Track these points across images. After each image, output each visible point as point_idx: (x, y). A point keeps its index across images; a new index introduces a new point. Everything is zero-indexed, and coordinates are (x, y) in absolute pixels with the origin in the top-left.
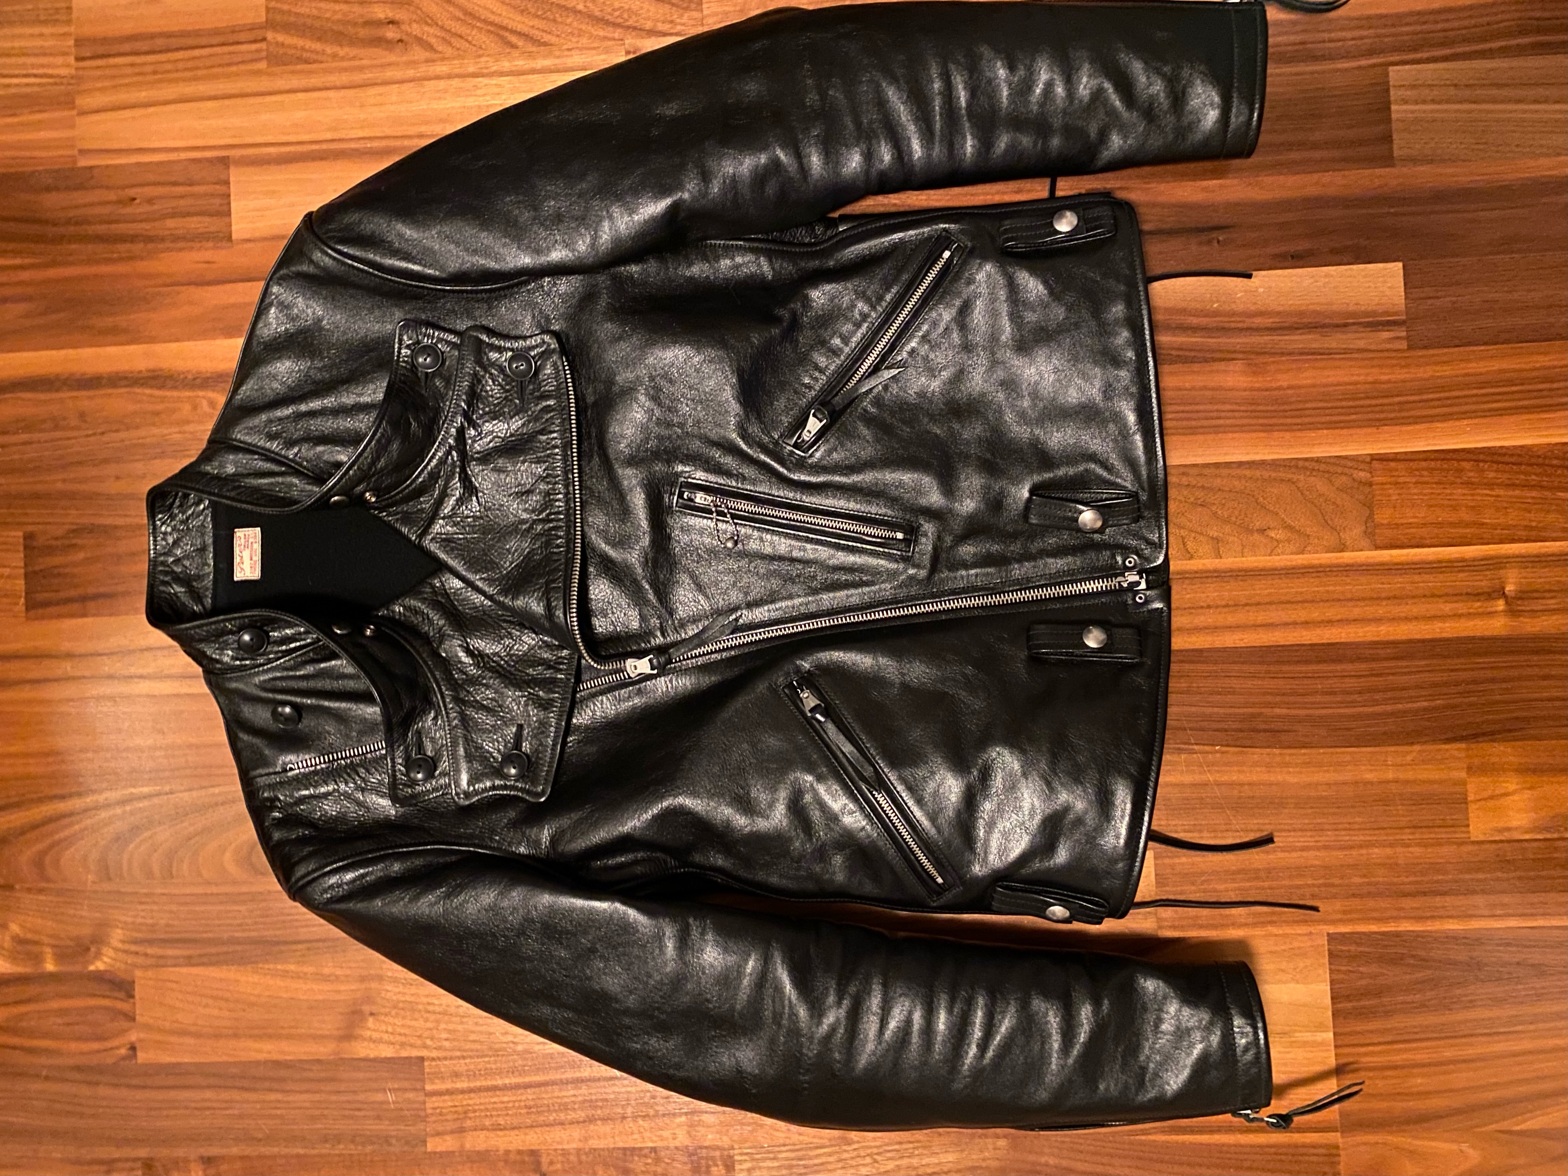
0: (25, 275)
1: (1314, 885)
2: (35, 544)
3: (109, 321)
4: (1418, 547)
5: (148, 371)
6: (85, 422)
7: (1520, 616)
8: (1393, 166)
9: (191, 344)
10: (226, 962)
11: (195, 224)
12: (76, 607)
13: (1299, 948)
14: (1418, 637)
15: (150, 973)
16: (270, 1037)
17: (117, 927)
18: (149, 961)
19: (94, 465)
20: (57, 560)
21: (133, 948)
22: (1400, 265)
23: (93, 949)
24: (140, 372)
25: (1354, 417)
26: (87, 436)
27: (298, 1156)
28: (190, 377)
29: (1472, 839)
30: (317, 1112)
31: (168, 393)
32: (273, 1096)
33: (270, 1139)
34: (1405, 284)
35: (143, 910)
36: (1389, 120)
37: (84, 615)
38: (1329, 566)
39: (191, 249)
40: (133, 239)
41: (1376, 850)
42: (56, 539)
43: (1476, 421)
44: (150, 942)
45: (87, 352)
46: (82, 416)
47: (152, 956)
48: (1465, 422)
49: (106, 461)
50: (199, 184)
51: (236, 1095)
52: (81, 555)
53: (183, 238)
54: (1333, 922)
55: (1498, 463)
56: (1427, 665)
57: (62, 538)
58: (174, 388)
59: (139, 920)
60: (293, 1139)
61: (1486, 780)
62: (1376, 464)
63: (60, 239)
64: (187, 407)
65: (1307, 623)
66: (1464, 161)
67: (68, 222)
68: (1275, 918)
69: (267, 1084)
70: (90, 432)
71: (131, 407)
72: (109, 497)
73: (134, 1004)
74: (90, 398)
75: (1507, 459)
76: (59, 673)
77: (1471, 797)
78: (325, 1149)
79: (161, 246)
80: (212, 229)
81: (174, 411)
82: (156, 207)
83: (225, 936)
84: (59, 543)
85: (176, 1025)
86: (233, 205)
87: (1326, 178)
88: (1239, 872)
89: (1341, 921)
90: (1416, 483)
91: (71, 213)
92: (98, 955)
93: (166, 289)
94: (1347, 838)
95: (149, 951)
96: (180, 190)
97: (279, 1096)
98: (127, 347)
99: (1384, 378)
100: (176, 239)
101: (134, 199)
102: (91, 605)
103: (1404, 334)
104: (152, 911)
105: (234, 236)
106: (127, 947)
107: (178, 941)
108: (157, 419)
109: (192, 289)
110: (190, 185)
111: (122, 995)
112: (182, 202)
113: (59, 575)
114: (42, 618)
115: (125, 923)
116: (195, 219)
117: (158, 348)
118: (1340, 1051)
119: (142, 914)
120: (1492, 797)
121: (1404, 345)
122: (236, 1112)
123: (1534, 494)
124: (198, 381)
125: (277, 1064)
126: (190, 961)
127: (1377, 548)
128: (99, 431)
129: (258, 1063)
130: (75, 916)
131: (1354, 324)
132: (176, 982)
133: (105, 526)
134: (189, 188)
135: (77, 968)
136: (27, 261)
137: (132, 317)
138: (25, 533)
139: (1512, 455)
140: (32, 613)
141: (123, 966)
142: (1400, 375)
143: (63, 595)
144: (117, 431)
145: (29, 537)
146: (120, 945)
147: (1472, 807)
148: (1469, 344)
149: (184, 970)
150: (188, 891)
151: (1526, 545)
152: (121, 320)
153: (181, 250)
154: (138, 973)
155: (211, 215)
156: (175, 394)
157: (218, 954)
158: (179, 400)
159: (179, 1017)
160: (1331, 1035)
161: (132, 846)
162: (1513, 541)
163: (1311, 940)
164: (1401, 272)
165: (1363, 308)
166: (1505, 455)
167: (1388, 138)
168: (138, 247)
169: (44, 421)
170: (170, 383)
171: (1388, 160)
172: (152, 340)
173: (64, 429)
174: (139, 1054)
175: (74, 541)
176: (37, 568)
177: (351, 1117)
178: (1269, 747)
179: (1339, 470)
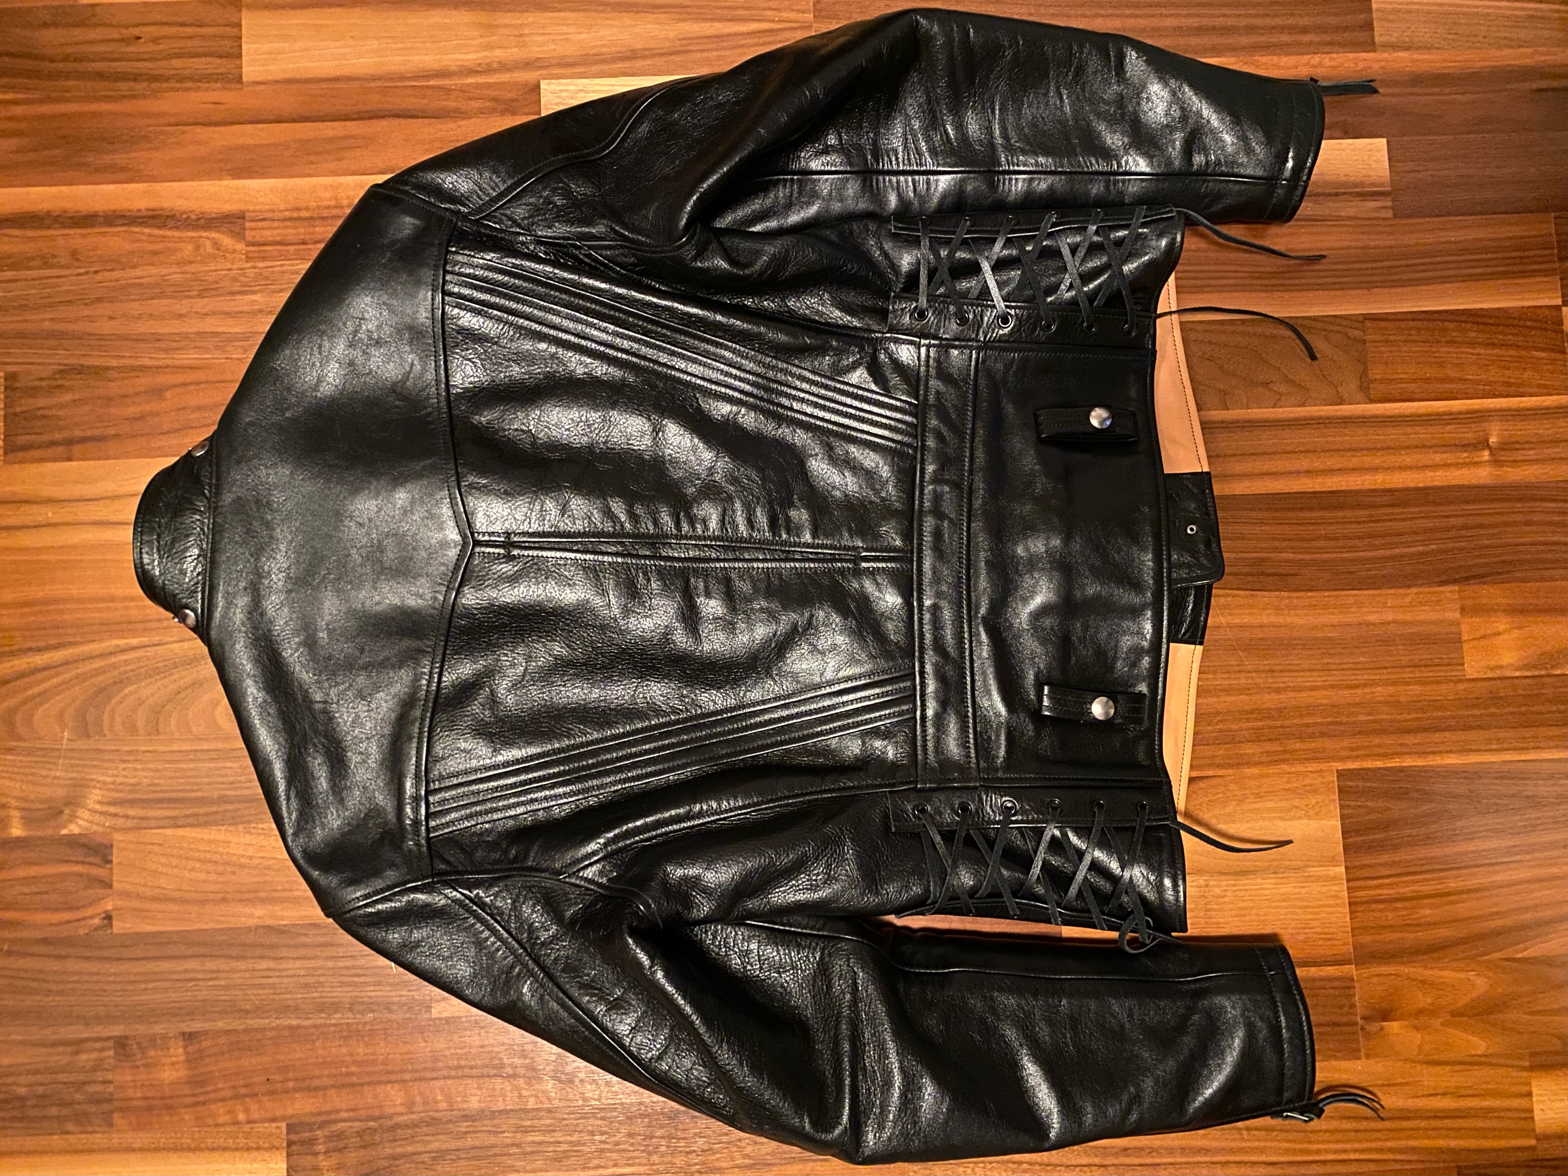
0: (18, 110)
1: (1322, 723)
2: (17, 385)
3: (106, 159)
4: (1409, 401)
5: (147, 210)
6: (78, 260)
7: (1502, 466)
8: (1374, 51)
9: (195, 184)
10: (216, 823)
11: (201, 64)
12: (60, 450)
13: (1311, 785)
14: (1412, 485)
15: (130, 836)
16: (262, 901)
17: (95, 788)
18: (130, 824)
19: (86, 305)
20: (41, 402)
21: (112, 809)
22: (1384, 140)
23: (67, 812)
24: (139, 210)
25: (1346, 279)
26: (80, 274)
27: (291, 1028)
28: (193, 217)
29: (1468, 677)
30: (312, 980)
31: (169, 233)
32: (264, 965)
33: (259, 1010)
34: (1389, 159)
35: (124, 769)
36: (1370, 10)
37: (70, 459)
38: (1328, 418)
39: (198, 89)
40: (136, 78)
41: (1379, 689)
42: (42, 379)
43: (1457, 285)
44: (132, 803)
45: (82, 190)
46: (74, 254)
47: (133, 818)
48: (1448, 285)
49: (99, 300)
50: (208, 26)
51: (222, 964)
52: (69, 397)
53: (191, 79)
54: (1342, 759)
55: (1478, 324)
56: (1420, 512)
57: (48, 379)
58: (177, 228)
59: (119, 780)
60: (285, 1009)
61: (1478, 620)
62: (1368, 324)
63: (58, 75)
64: (190, 247)
65: (1308, 472)
66: (1438, 49)
67: (66, 58)
68: (1287, 756)
69: (259, 952)
70: (82, 271)
71: (128, 246)
72: (101, 337)
73: (111, 869)
74: (83, 236)
75: (1486, 320)
76: (40, 519)
77: (1465, 637)
78: (320, 1019)
79: (165, 85)
80: (222, 70)
81: (176, 250)
82: (161, 47)
83: (216, 794)
84: (44, 383)
85: (158, 891)
86: (244, 47)
87: (1316, 59)
88: (1253, 712)
89: (1349, 757)
90: (1406, 341)
91: (70, 50)
92: (73, 818)
93: (170, 128)
94: (1353, 677)
95: (131, 812)
96: (189, 30)
97: (272, 964)
98: (126, 186)
99: (1373, 244)
100: (182, 79)
101: (140, 38)
102: (77, 449)
103: (1389, 204)
104: (135, 770)
105: (245, 79)
106: (105, 808)
107: (162, 801)
108: (155, 259)
109: (198, 129)
110: (200, 26)
111: (97, 860)
112: (189, 43)
113: (44, 417)
114: (22, 462)
115: (104, 783)
116: (203, 59)
117: (159, 187)
118: (1351, 884)
119: (124, 773)
120: (1483, 637)
121: (1389, 214)
122: (223, 983)
123: (1512, 352)
124: (202, 222)
125: (269, 929)
126: (175, 823)
127: (1372, 401)
128: (93, 269)
129: (249, 929)
130: (47, 777)
131: (1344, 193)
132: (160, 845)
133: (97, 367)
134: (197, 29)
135: (49, 832)
136: (20, 96)
137: (132, 155)
138: (6, 373)
139: (1490, 317)
140: (11, 457)
141: (100, 829)
142: (1389, 241)
143: (46, 438)
144: (112, 270)
145: (11, 378)
146: (98, 807)
147: (1466, 647)
148: (1449, 214)
149: (168, 832)
150: (175, 747)
151: (1506, 399)
152: (120, 159)
153: (188, 89)
154: (117, 836)
155: (220, 57)
156: (176, 234)
157: (207, 814)
158: (181, 240)
159: (163, 882)
160: (1343, 869)
161: (114, 701)
162: (1495, 396)
163: (1323, 777)
164: (1386, 147)
165: (1352, 179)
166: (1484, 316)
167: (1369, 26)
168: (141, 86)
169: (31, 259)
170: (171, 223)
171: (1370, 46)
172: (154, 179)
173: (52, 267)
174: (114, 923)
175: (60, 382)
176: (18, 409)
177: (350, 984)
178: (1277, 590)
179: (1336, 328)
